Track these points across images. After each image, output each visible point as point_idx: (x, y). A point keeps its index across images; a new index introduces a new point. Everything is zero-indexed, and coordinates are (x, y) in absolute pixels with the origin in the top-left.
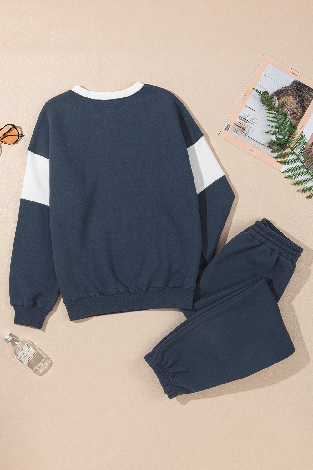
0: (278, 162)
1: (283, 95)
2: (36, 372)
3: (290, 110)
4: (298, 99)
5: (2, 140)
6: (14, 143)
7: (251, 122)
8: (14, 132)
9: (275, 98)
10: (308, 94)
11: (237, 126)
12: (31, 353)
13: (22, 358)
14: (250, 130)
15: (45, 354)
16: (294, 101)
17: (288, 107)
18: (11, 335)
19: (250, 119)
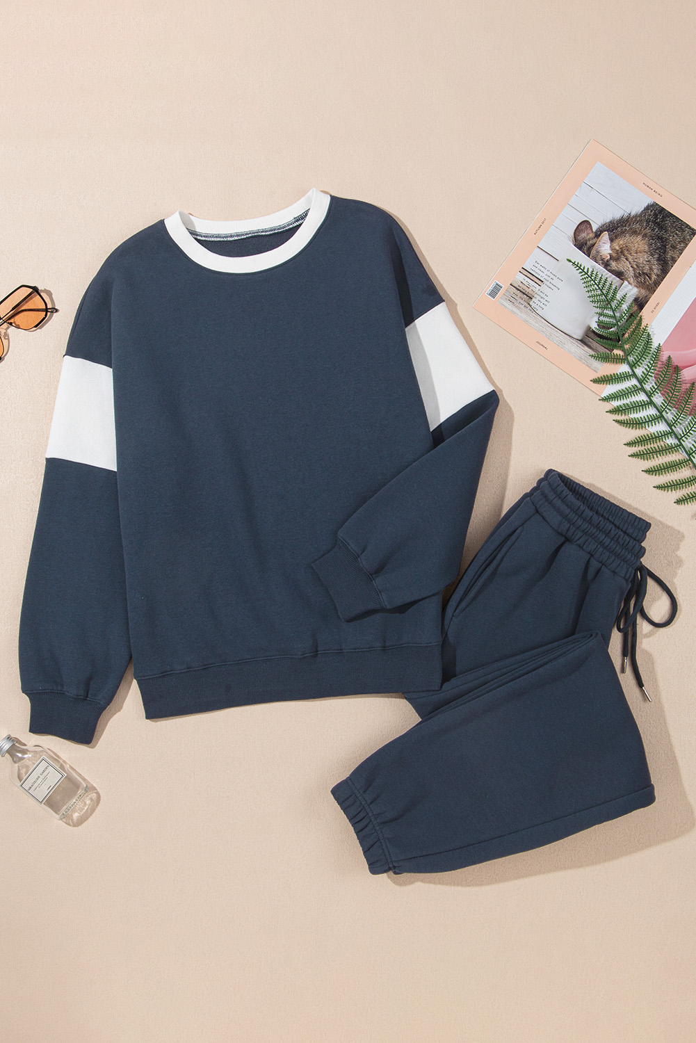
0: (616, 421)
1: (623, 232)
2: (66, 818)
3: (635, 267)
4: (655, 244)
5: (10, 321)
6: (36, 326)
7: (548, 283)
8: (36, 302)
9: (605, 236)
10: (676, 234)
11: (517, 289)
12: (54, 777)
13: (33, 788)
14: (543, 301)
15: (84, 780)
16: (647, 248)
17: (630, 258)
18: (9, 738)
19: (546, 277)
